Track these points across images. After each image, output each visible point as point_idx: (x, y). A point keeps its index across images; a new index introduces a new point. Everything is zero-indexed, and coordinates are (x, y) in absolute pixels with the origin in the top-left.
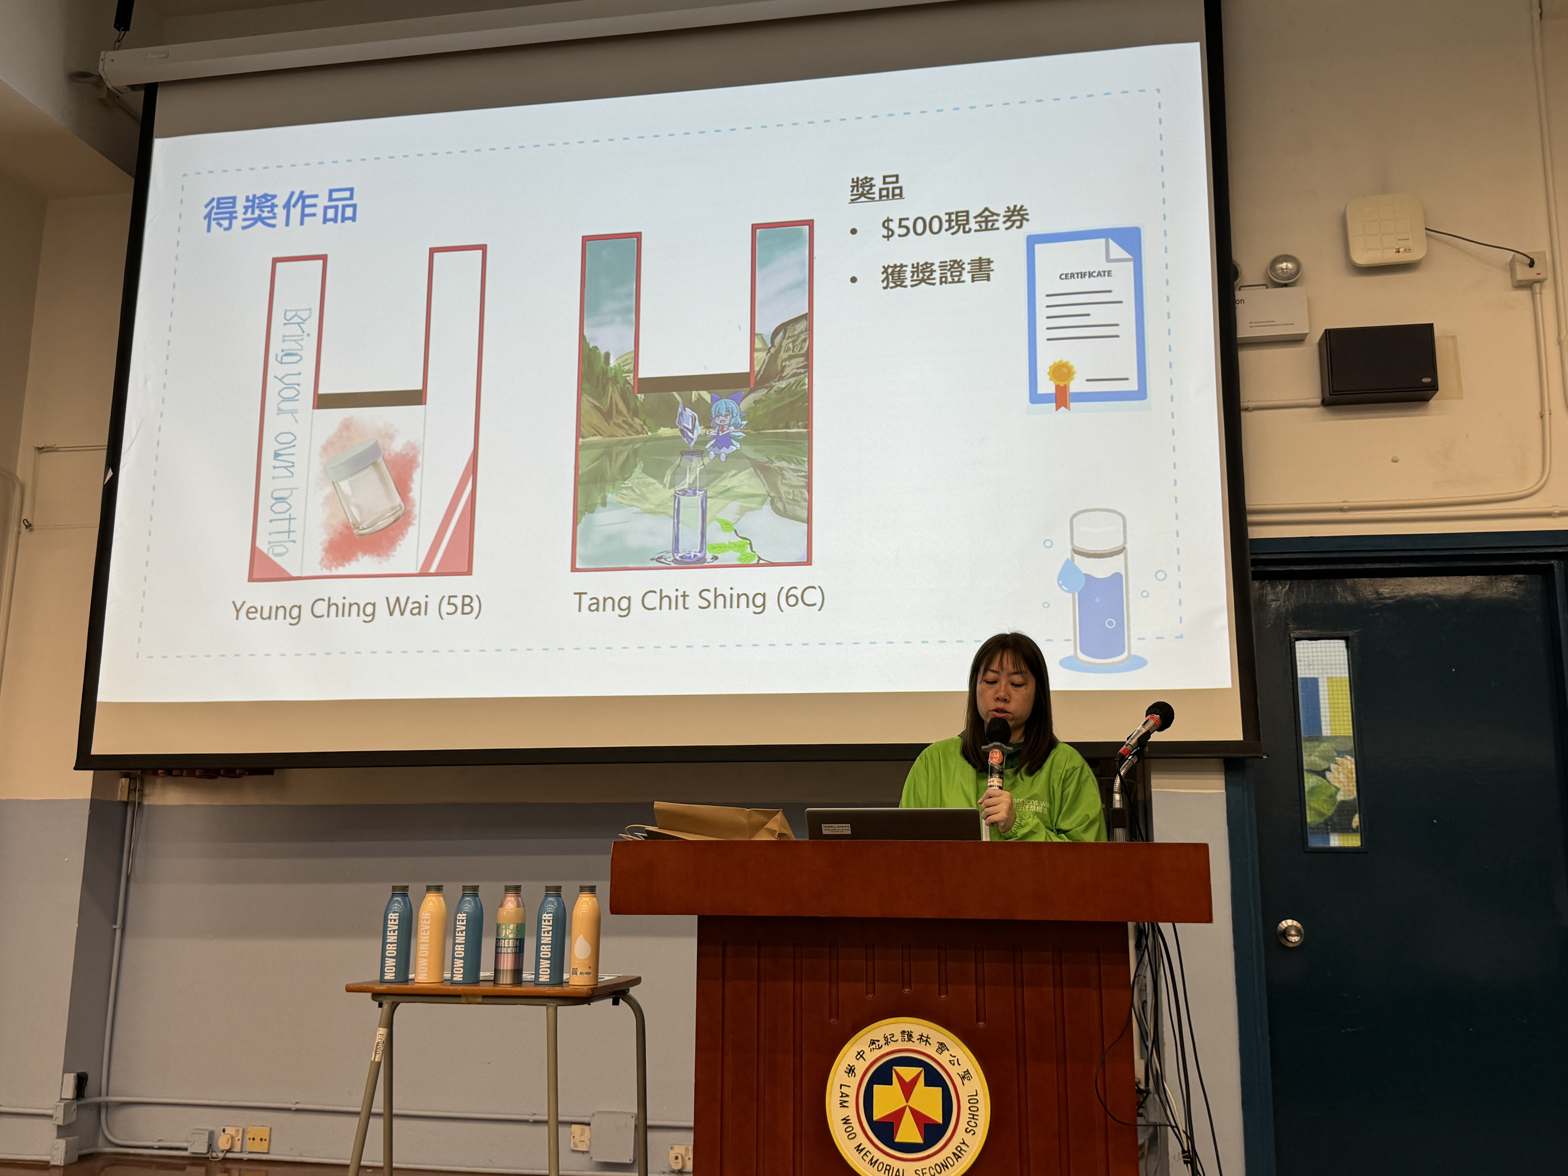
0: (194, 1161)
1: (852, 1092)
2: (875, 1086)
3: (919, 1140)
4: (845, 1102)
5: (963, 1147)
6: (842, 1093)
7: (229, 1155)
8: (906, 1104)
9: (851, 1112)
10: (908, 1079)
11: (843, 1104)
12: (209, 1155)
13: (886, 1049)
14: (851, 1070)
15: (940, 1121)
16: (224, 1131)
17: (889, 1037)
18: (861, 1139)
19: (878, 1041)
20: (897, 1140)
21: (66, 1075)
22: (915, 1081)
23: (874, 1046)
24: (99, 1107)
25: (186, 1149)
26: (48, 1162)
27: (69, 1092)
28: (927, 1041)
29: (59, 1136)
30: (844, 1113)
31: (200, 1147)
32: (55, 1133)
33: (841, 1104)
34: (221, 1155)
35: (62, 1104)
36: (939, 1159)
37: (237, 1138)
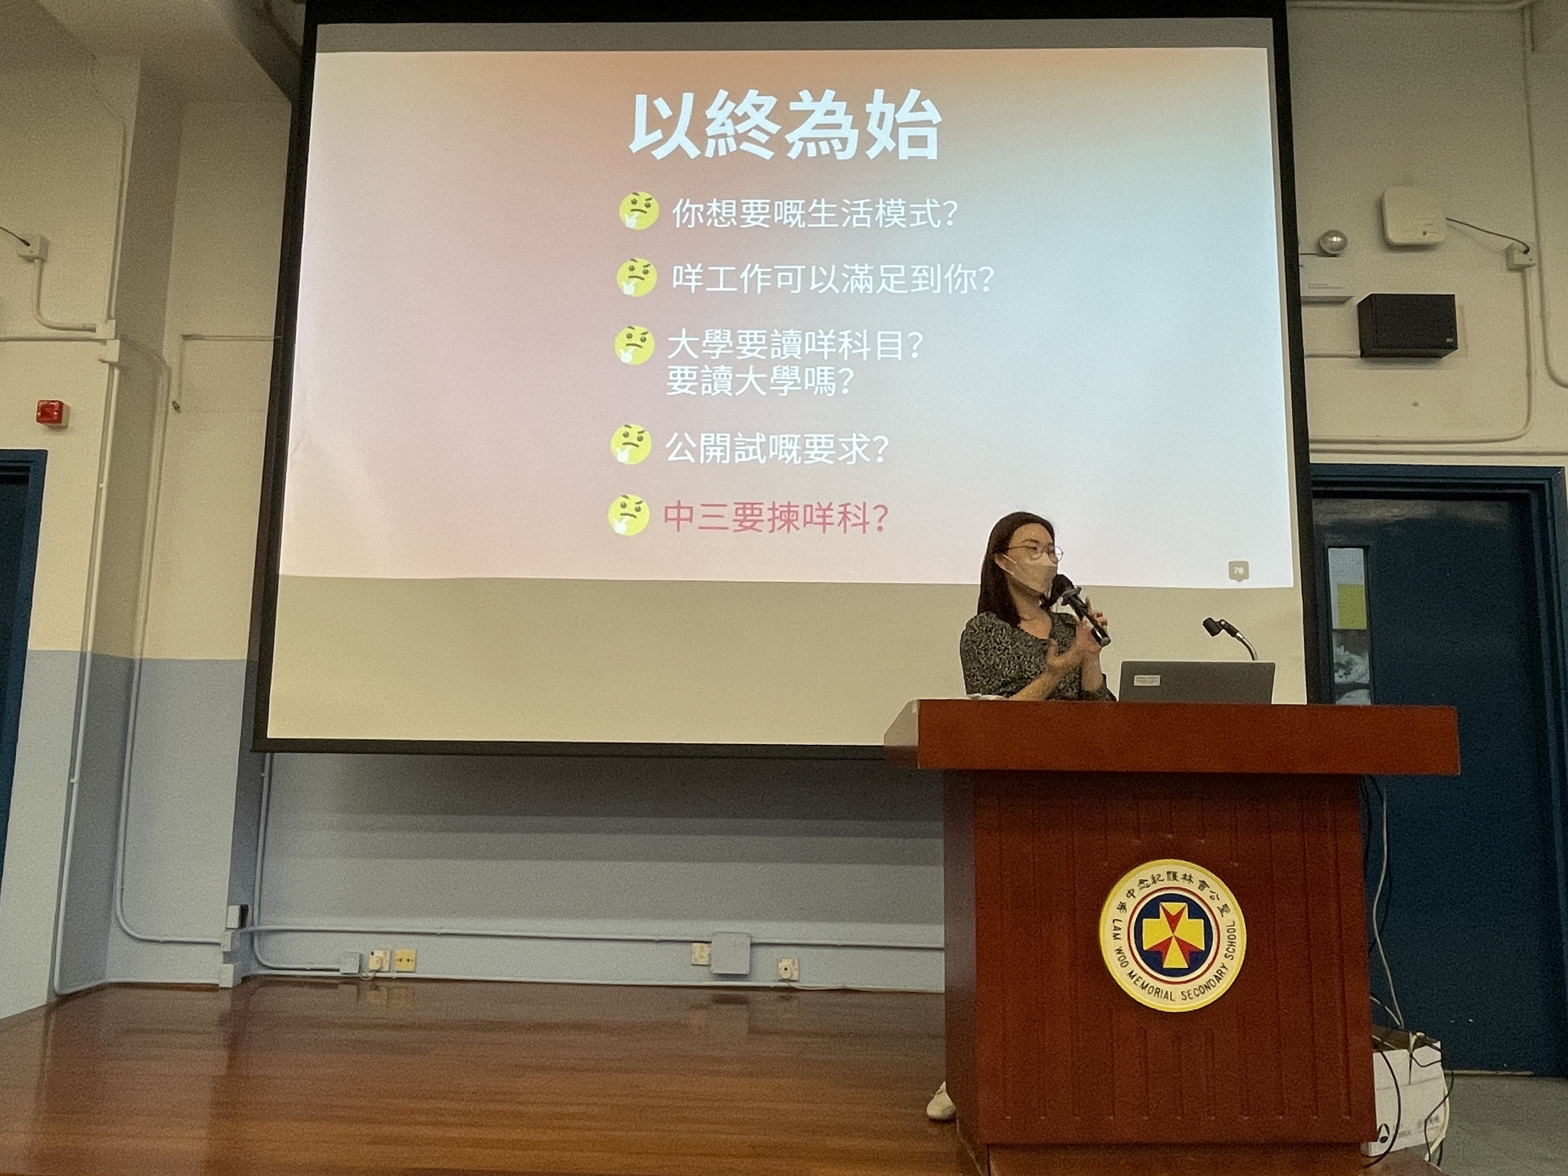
0: (344, 981)
1: (1124, 926)
2: (1144, 920)
3: (1185, 966)
4: (1118, 934)
5: (1223, 970)
6: (1115, 927)
7: (378, 975)
8: (1171, 935)
9: (1123, 943)
10: (1173, 913)
11: (1115, 936)
12: (359, 975)
13: (1153, 888)
14: (1122, 907)
15: (1203, 949)
16: (372, 954)
17: (1156, 877)
18: (1133, 966)
19: (1146, 881)
20: (1165, 966)
21: (230, 907)
22: (1180, 913)
23: (1142, 885)
24: (252, 935)
25: (338, 970)
26: (218, 985)
27: (234, 923)
28: (1190, 880)
29: (226, 962)
30: (1118, 944)
31: (350, 968)
32: (221, 958)
33: (1114, 936)
34: (371, 975)
35: (229, 933)
36: (1202, 981)
37: (384, 961)
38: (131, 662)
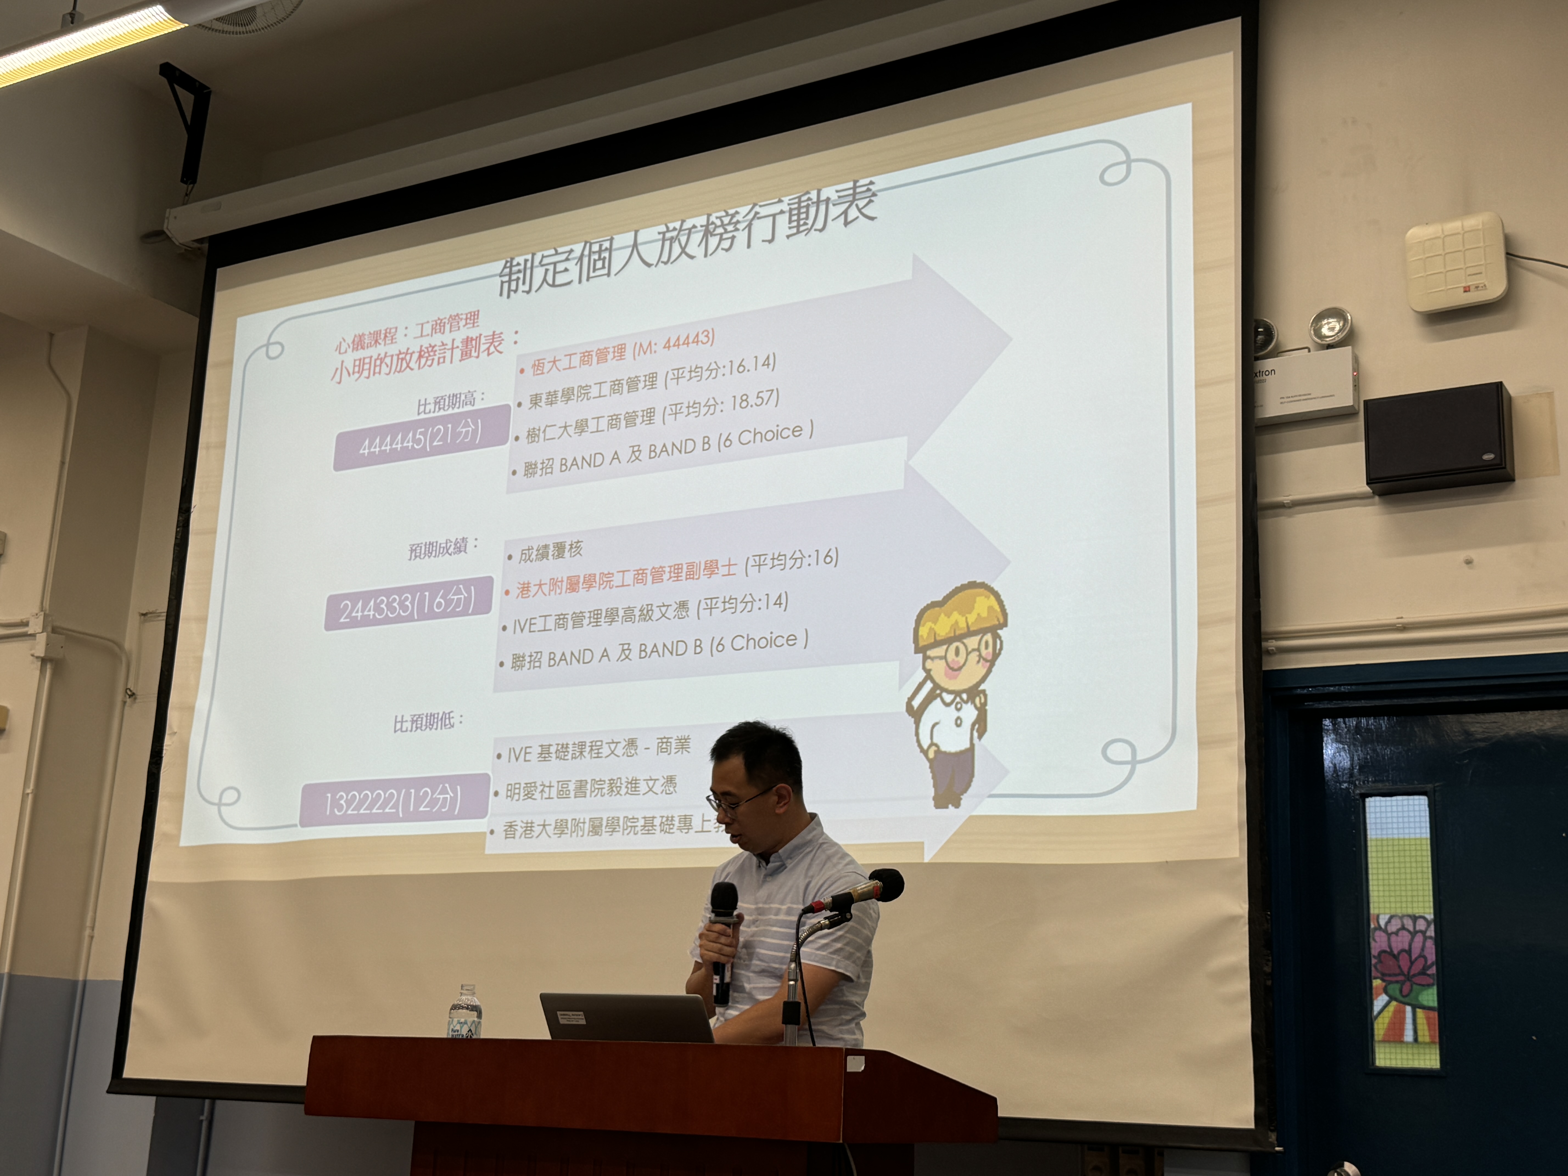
38: (75, 983)
